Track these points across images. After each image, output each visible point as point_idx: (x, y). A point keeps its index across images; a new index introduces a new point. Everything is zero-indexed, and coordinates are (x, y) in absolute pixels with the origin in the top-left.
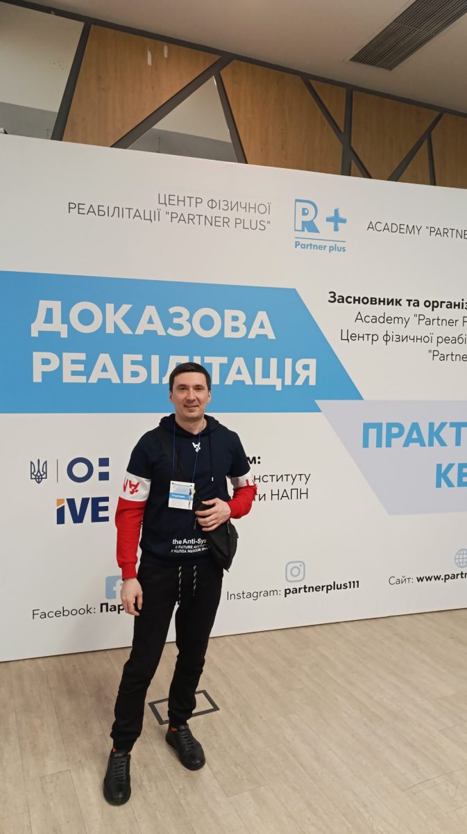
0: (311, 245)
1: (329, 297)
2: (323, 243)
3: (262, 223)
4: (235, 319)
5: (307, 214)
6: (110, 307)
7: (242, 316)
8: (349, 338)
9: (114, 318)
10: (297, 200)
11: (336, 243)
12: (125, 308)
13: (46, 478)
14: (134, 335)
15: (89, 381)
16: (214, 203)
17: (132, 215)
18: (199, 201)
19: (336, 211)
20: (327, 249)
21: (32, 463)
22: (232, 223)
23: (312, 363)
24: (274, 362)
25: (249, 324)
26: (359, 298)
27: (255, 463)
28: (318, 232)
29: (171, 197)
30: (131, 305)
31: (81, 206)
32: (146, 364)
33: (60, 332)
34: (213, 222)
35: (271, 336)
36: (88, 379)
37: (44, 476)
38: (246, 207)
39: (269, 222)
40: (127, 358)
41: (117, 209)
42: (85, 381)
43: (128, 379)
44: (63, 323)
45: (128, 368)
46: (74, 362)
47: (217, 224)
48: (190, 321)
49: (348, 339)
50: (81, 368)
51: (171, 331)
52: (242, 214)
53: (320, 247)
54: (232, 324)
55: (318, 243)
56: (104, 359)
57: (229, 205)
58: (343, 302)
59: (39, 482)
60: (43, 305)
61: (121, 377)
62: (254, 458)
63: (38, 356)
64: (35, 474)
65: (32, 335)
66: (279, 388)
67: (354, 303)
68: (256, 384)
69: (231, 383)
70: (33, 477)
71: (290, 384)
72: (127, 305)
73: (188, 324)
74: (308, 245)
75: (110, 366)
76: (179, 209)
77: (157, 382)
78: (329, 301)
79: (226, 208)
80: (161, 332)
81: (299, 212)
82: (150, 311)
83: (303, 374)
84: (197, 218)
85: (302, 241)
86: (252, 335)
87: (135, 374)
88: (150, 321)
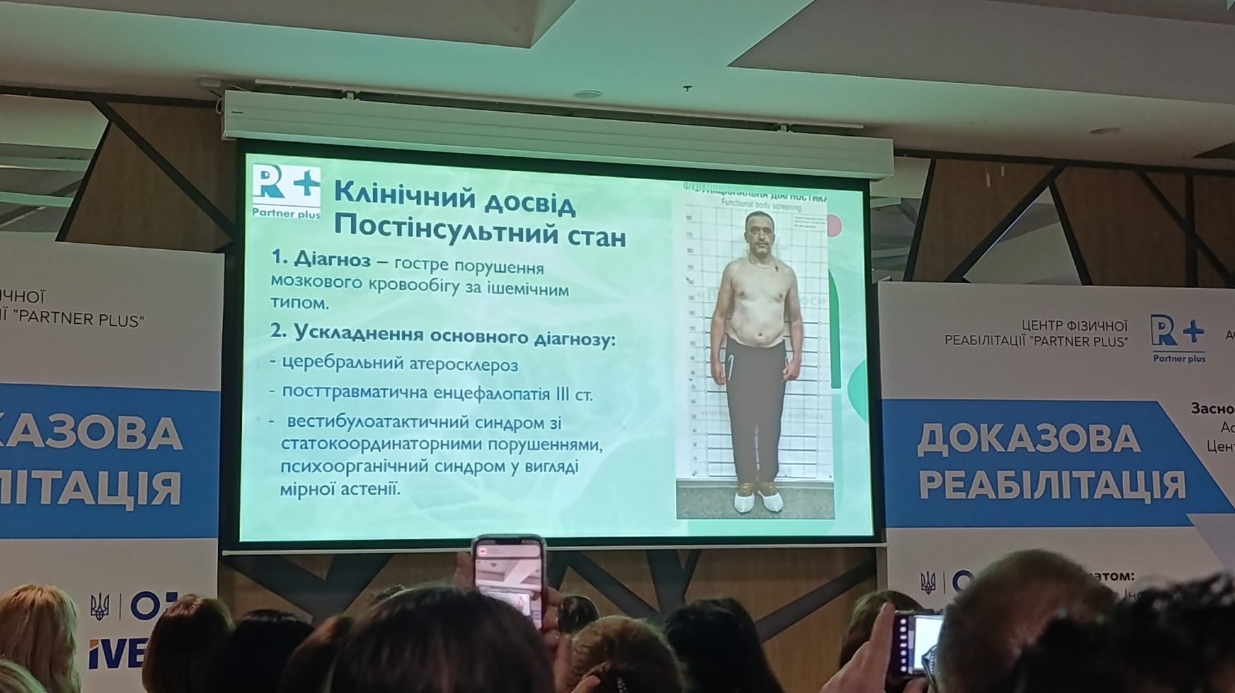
0: (1170, 357)
1: (1192, 408)
2: (1182, 355)
3: (1120, 340)
4: (1100, 433)
5: (1163, 328)
6: (984, 427)
7: (1107, 430)
8: (1217, 449)
9: (988, 437)
10: (1153, 316)
11: (1195, 354)
12: (998, 427)
13: (934, 589)
14: (1006, 452)
15: (969, 497)
16: (1073, 325)
17: (1000, 343)
18: (1060, 323)
19: (1193, 323)
20: (1187, 360)
21: (922, 575)
22: (1091, 342)
23: (1180, 475)
24: (1141, 475)
25: (1114, 438)
26: (1224, 407)
27: (1129, 579)
28: (1176, 344)
29: (1035, 323)
30: (1002, 425)
31: (956, 338)
32: (1019, 480)
33: (942, 452)
34: (1074, 342)
35: (1137, 449)
36: (967, 496)
37: (933, 588)
38: (1103, 326)
39: (1126, 339)
40: (1001, 475)
41: (987, 338)
42: (965, 498)
43: (1003, 495)
44: (944, 443)
45: (1002, 484)
46: (955, 479)
47: (1078, 344)
48: (1057, 436)
49: (1215, 450)
50: (961, 484)
51: (1039, 447)
52: (1100, 332)
53: (1179, 359)
54: (1097, 438)
55: (1177, 355)
56: (981, 475)
57: (1088, 326)
58: (1207, 412)
59: (929, 594)
60: (928, 427)
61: (997, 494)
62: (1128, 575)
63: (924, 475)
64: (925, 585)
65: (919, 456)
66: (1148, 502)
67: (1219, 413)
68: (1125, 497)
69: (1100, 497)
70: (924, 588)
71: (1159, 497)
72: (999, 425)
73: (1056, 440)
74: (1166, 358)
75: (986, 482)
76: (1041, 333)
77: (1030, 497)
78: (1193, 412)
79: (1085, 328)
80: (1031, 449)
81: (1156, 326)
82: (1020, 429)
83: (1172, 488)
84: (1058, 340)
85: (1160, 355)
86: (1117, 449)
87: (1009, 490)
88: (1021, 439)
